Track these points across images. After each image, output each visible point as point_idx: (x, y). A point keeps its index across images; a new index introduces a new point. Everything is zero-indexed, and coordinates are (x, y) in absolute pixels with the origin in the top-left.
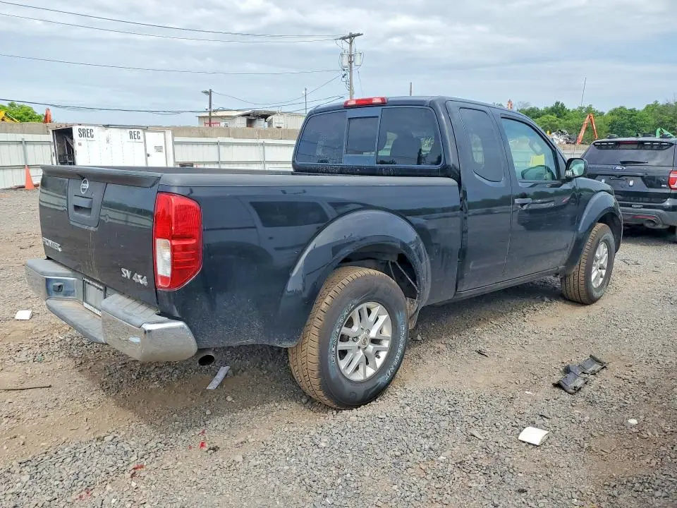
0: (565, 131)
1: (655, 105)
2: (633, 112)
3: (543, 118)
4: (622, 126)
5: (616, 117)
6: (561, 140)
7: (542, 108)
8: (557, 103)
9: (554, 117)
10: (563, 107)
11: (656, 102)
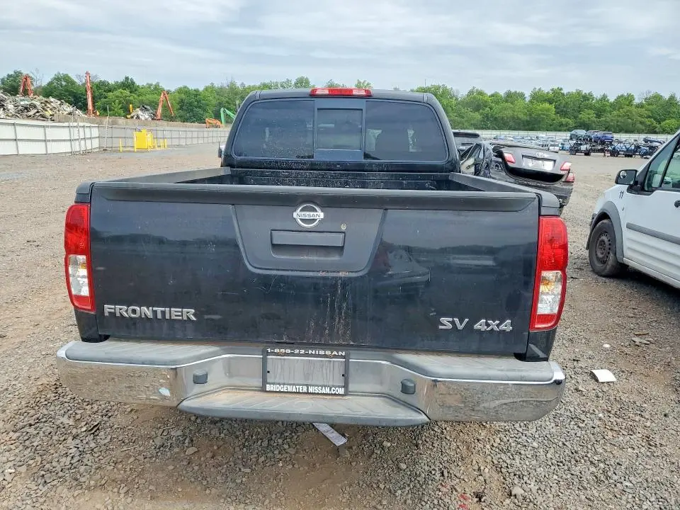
0: (148, 107)
1: (212, 87)
2: (197, 93)
3: (117, 93)
4: (191, 104)
5: (183, 96)
6: (147, 117)
7: (111, 82)
8: (127, 78)
9: (127, 92)
10: (133, 83)
11: (212, 84)
